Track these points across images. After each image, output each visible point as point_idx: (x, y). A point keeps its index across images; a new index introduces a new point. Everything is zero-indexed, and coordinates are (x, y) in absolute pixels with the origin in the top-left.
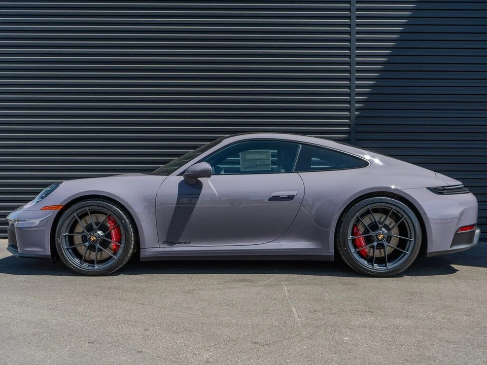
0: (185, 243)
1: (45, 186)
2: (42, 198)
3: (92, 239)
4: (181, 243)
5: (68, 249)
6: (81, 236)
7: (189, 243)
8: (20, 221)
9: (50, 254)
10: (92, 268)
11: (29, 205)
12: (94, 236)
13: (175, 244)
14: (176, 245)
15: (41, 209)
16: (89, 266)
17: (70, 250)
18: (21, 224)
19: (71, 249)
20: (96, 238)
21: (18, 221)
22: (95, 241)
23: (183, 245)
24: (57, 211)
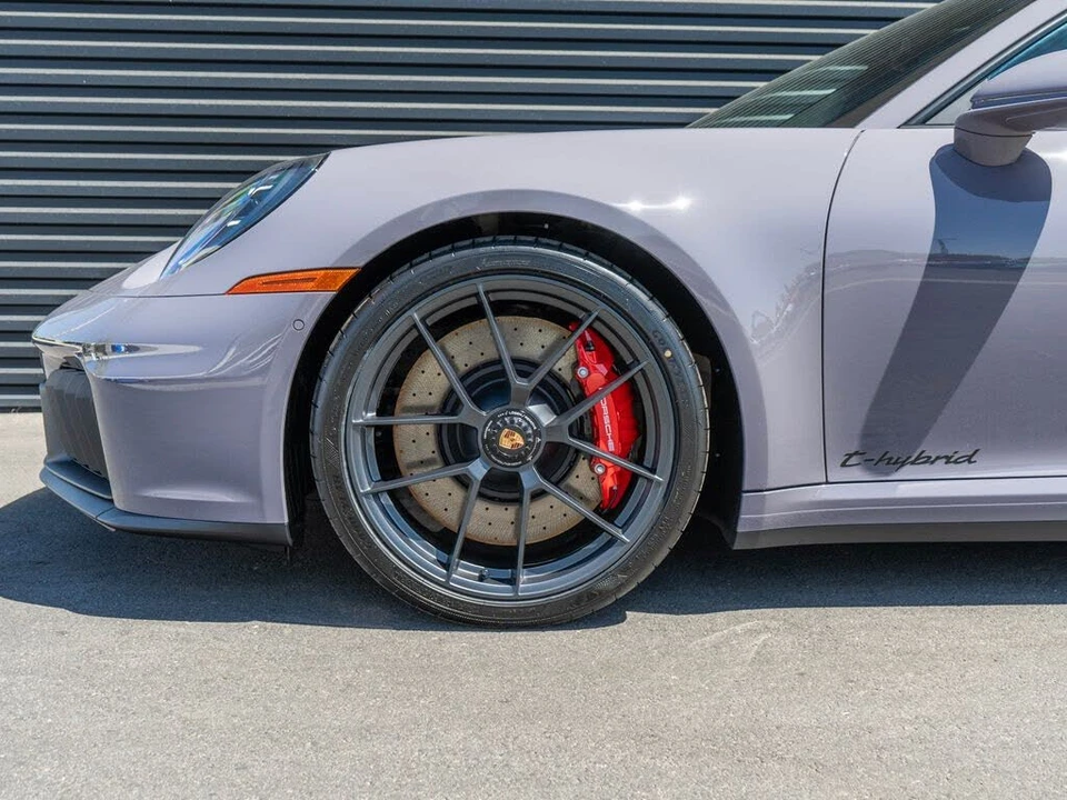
0: (948, 460)
1: (243, 174)
2: (224, 237)
3: (505, 443)
4: (929, 461)
5: (376, 495)
6: (430, 429)
7: (969, 460)
8: (115, 349)
9: (286, 521)
10: (503, 590)
11: (145, 275)
12: (513, 428)
13: (903, 464)
14: (906, 472)
15: (231, 291)
16: (481, 579)
17: (386, 500)
18: (117, 367)
19: (392, 493)
20: (525, 437)
21: (100, 349)
22: (519, 456)
23: (940, 469)
24: (323, 299)
